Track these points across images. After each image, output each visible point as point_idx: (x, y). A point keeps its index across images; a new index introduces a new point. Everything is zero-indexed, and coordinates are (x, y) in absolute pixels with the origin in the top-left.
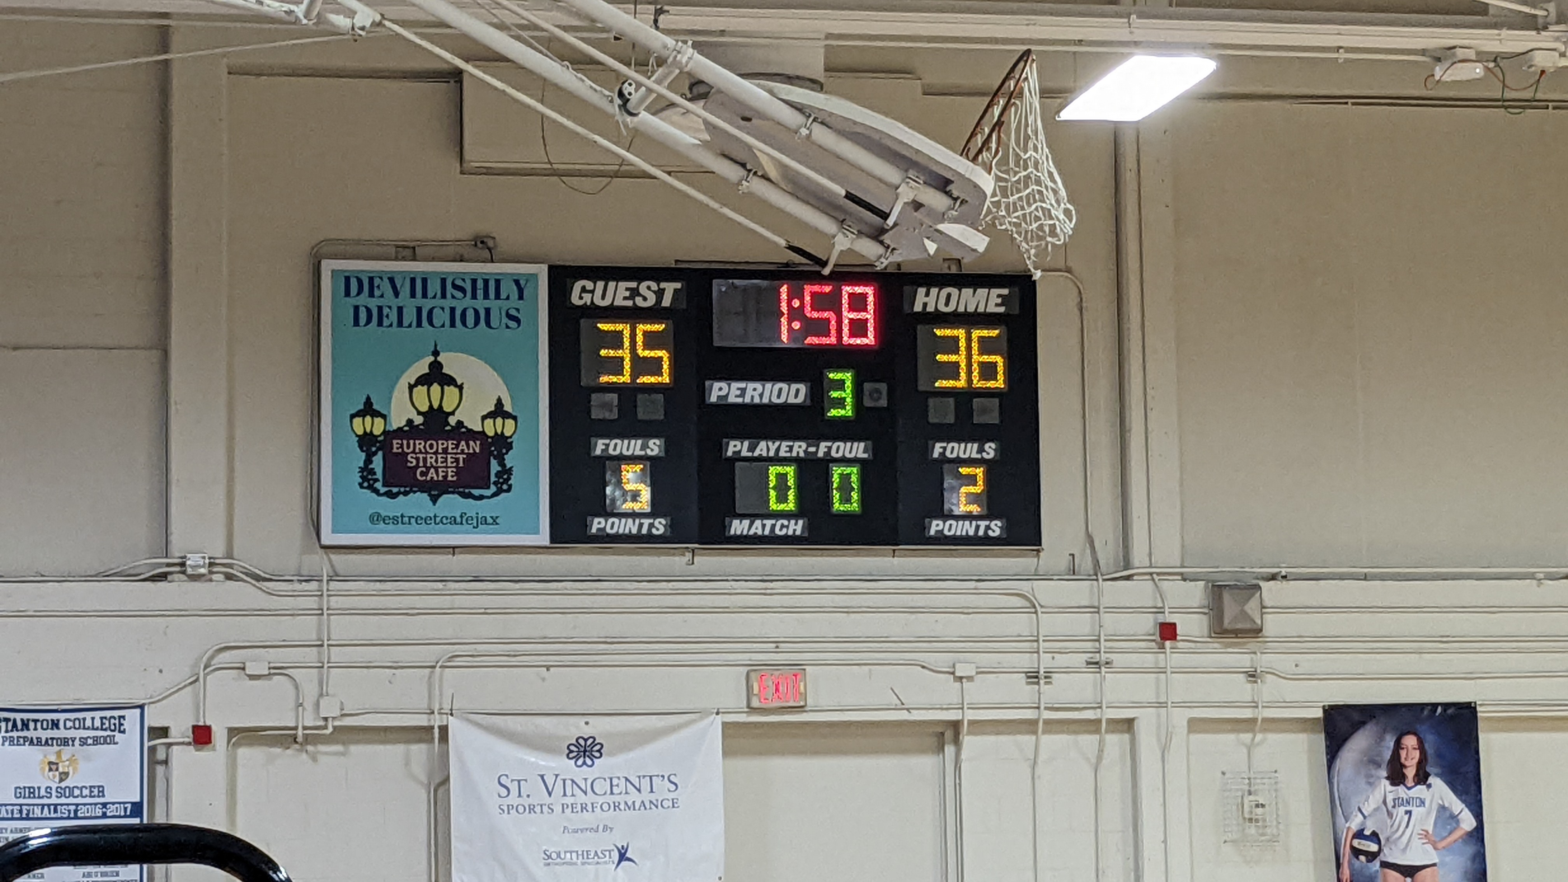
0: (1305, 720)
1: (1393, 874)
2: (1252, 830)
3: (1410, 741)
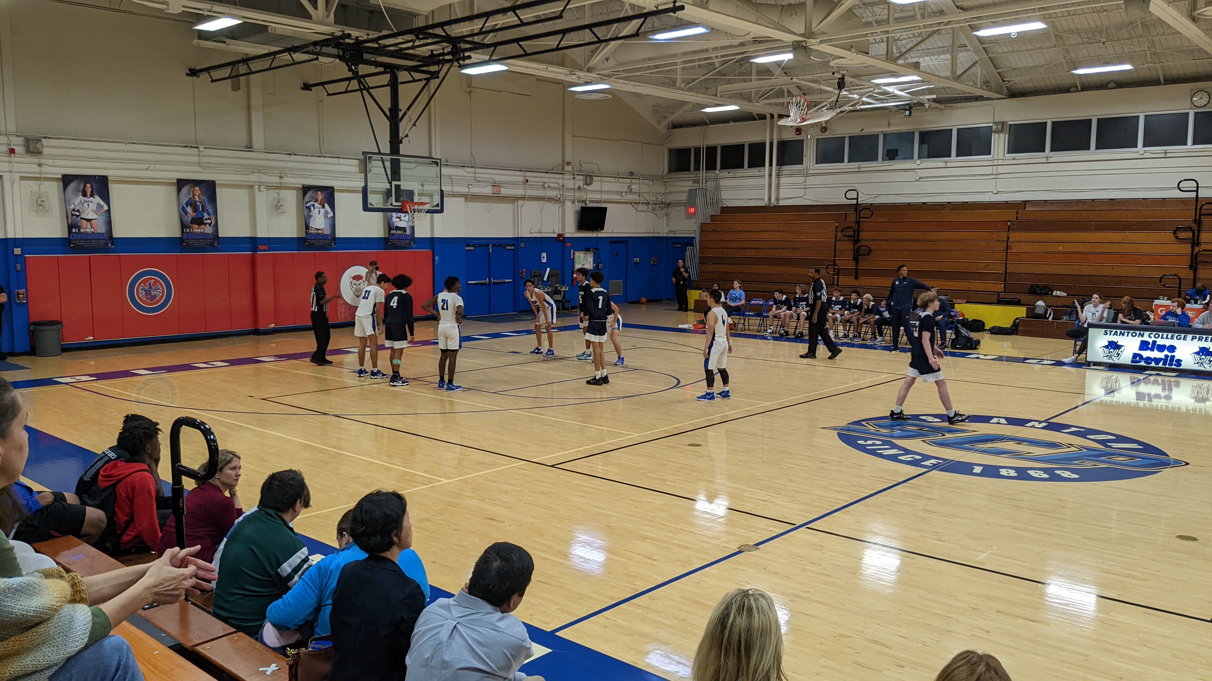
0: (56, 178)
1: (84, 221)
2: (41, 208)
3: (88, 185)
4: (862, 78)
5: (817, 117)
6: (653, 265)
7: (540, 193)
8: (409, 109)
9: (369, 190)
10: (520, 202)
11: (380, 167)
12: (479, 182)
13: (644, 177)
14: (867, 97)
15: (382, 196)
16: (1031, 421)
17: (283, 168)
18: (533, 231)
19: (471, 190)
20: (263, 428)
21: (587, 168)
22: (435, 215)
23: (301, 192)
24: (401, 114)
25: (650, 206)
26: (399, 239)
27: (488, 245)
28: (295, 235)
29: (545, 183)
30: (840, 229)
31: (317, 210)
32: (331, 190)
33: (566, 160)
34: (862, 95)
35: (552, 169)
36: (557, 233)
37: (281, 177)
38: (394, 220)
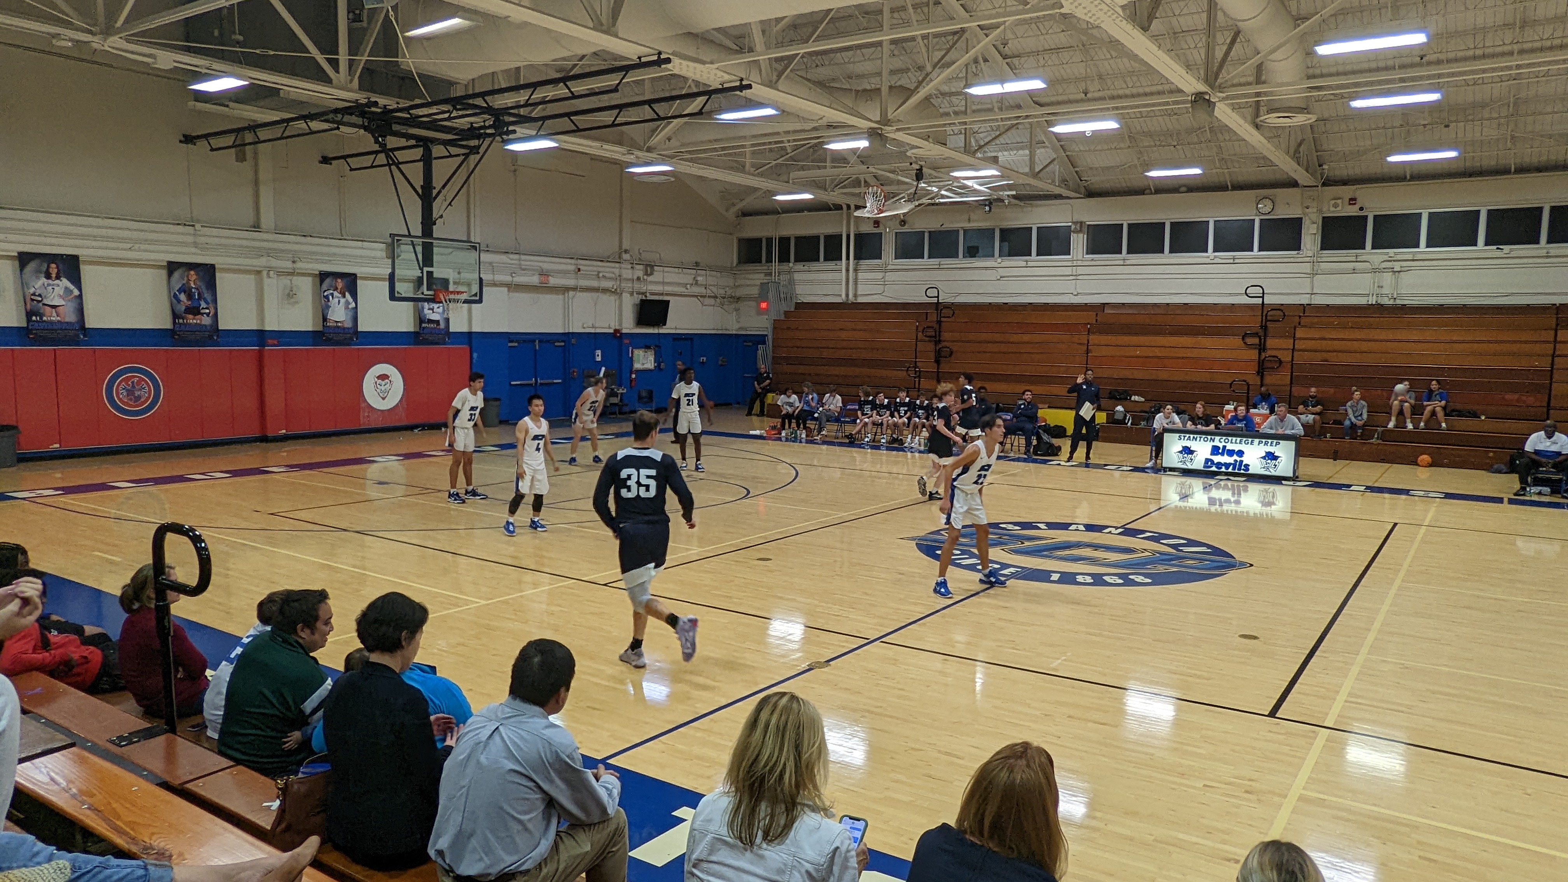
0: (11, 256)
3: (53, 266)
4: (942, 170)
5: (896, 209)
6: (720, 365)
7: (595, 284)
8: (444, 187)
9: (396, 277)
10: (571, 293)
11: (410, 252)
12: (524, 270)
13: (711, 268)
14: (946, 190)
15: (411, 285)
16: (1107, 527)
17: (297, 251)
18: (585, 326)
19: (515, 279)
20: (271, 546)
21: (647, 256)
22: (473, 305)
23: (318, 280)
24: (435, 192)
25: (718, 300)
26: (431, 333)
27: (535, 341)
28: (310, 328)
29: (599, 272)
30: (920, 329)
31: (336, 300)
32: (353, 277)
33: (624, 247)
34: (940, 188)
35: (609, 257)
36: (614, 328)
37: (294, 262)
38: (426, 311)
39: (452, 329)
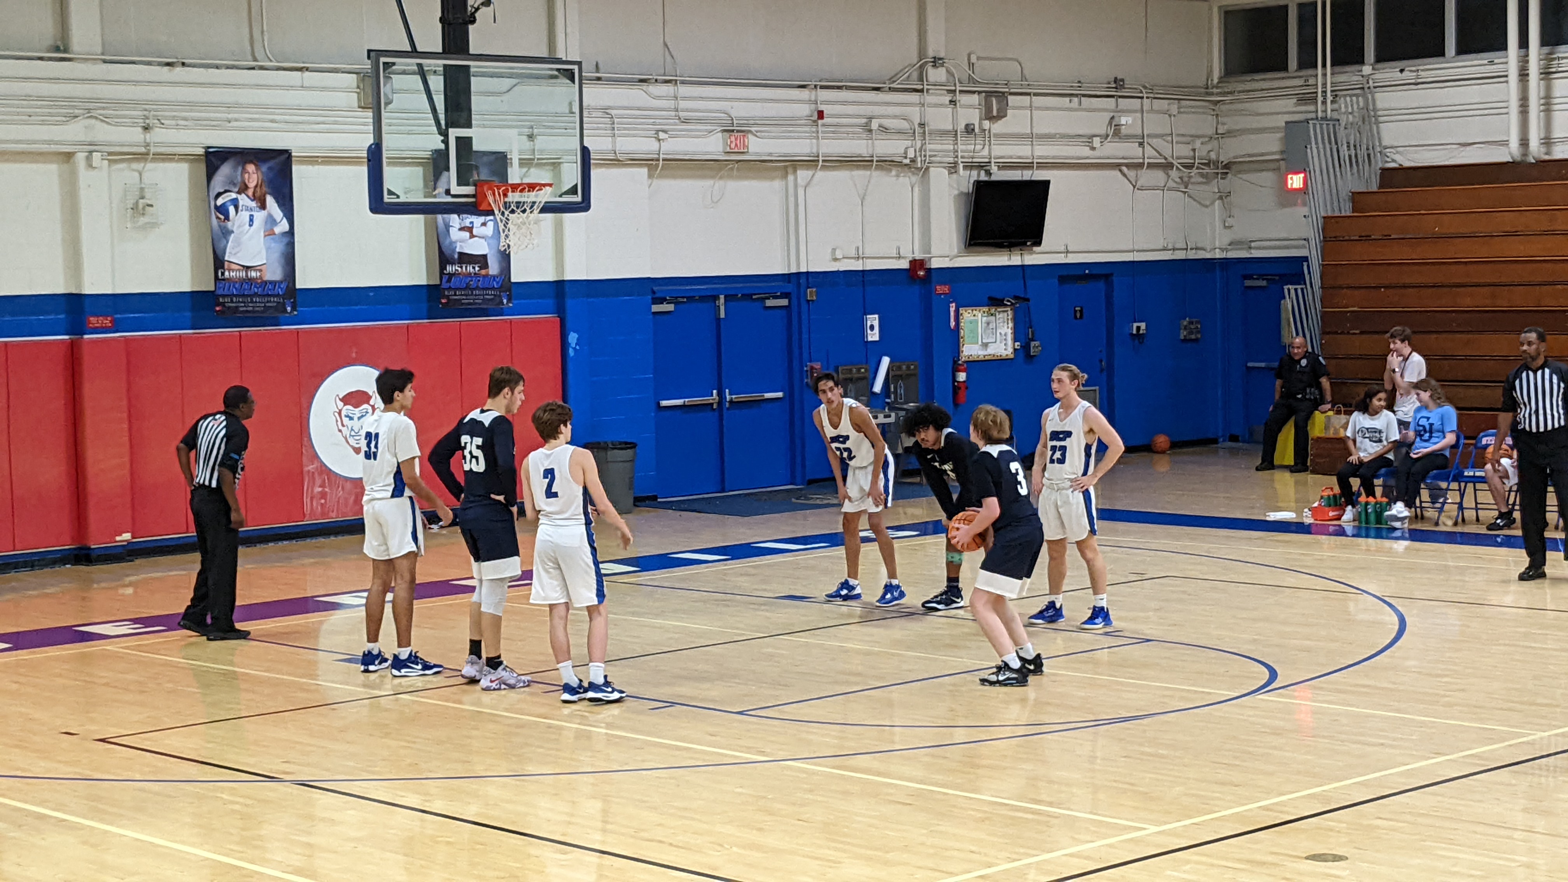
6: (1185, 340)
7: (859, 147)
9: (385, 154)
10: (803, 175)
11: (417, 91)
12: (686, 121)
13: (1152, 91)
15: (420, 170)
17: (154, 102)
18: (839, 255)
19: (665, 147)
20: (102, 821)
21: (989, 72)
22: (567, 217)
23: (202, 168)
25: (1174, 173)
26: (467, 287)
27: (716, 298)
28: (186, 286)
29: (870, 118)
31: (244, 215)
32: (284, 157)
33: (931, 53)
35: (892, 80)
36: (910, 257)
37: (146, 128)
38: (455, 234)
39: (516, 277)
